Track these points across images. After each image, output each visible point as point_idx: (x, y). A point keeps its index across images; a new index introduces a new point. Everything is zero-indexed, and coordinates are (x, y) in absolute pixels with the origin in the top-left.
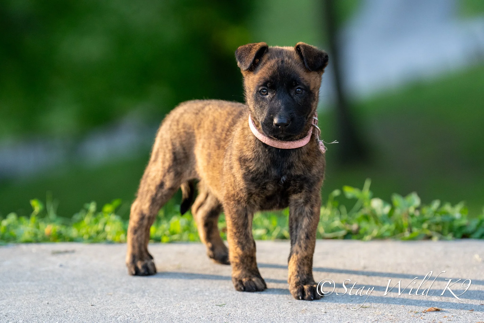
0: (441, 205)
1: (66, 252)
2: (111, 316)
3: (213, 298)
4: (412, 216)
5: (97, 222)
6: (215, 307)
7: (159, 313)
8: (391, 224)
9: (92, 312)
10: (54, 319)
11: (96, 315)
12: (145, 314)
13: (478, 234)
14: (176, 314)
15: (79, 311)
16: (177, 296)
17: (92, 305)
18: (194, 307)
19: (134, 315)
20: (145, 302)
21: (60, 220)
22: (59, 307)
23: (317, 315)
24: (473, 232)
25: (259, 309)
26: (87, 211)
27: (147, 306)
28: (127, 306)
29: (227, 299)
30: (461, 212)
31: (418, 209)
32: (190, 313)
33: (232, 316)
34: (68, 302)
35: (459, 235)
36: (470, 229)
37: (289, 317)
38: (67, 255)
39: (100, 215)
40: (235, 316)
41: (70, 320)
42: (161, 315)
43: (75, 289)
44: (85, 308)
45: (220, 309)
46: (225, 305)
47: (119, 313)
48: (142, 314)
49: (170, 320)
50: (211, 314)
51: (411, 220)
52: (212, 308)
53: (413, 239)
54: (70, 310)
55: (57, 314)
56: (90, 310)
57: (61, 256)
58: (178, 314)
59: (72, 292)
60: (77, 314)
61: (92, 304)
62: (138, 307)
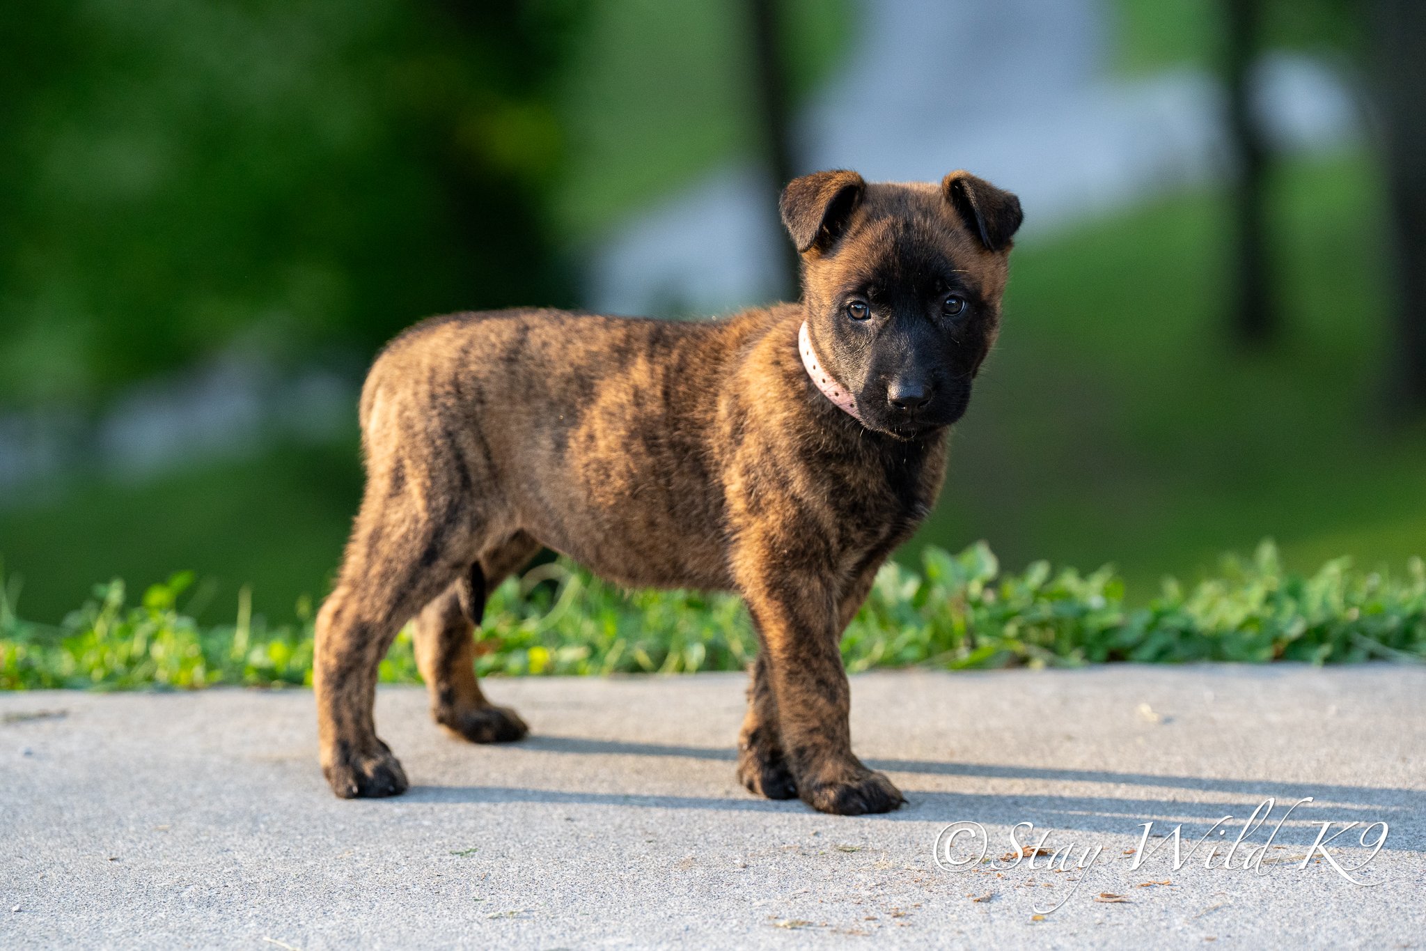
0: (1053, 576)
1: (44, 716)
2: (163, 888)
3: (443, 834)
4: (977, 604)
5: (127, 633)
6: (449, 857)
7: (295, 877)
8: (920, 627)
9: (112, 877)
10: (8, 898)
11: (123, 885)
12: (258, 881)
13: (1148, 651)
14: (341, 879)
15: (78, 876)
16: (344, 830)
17: (111, 860)
18: (391, 860)
19: (227, 884)
20: (258, 849)
21: (28, 631)
22: (22, 864)
23: (722, 875)
24: (1137, 645)
25: (567, 860)
26: (101, 603)
27: (264, 857)
28: (210, 860)
29: (481, 837)
30: (1106, 593)
31: (991, 585)
32: (379, 876)
33: (494, 881)
34: (47, 853)
35: (1100, 653)
36: (1128, 637)
37: (646, 882)
38: (46, 725)
39: (136, 615)
40: (501, 880)
41: (53, 899)
42: (302, 882)
43: (67, 816)
44: (94, 867)
45: (462, 864)
46: (475, 851)
47: (185, 878)
48: (249, 880)
49: (326, 896)
50: (438, 878)
51: (972, 616)
52: (440, 860)
53: (978, 666)
54: (53, 874)
55: (15, 884)
56: (108, 873)
57: (30, 727)
58: (348, 880)
59: (59, 825)
60: (70, 883)
61: (114, 856)
62: (238, 861)
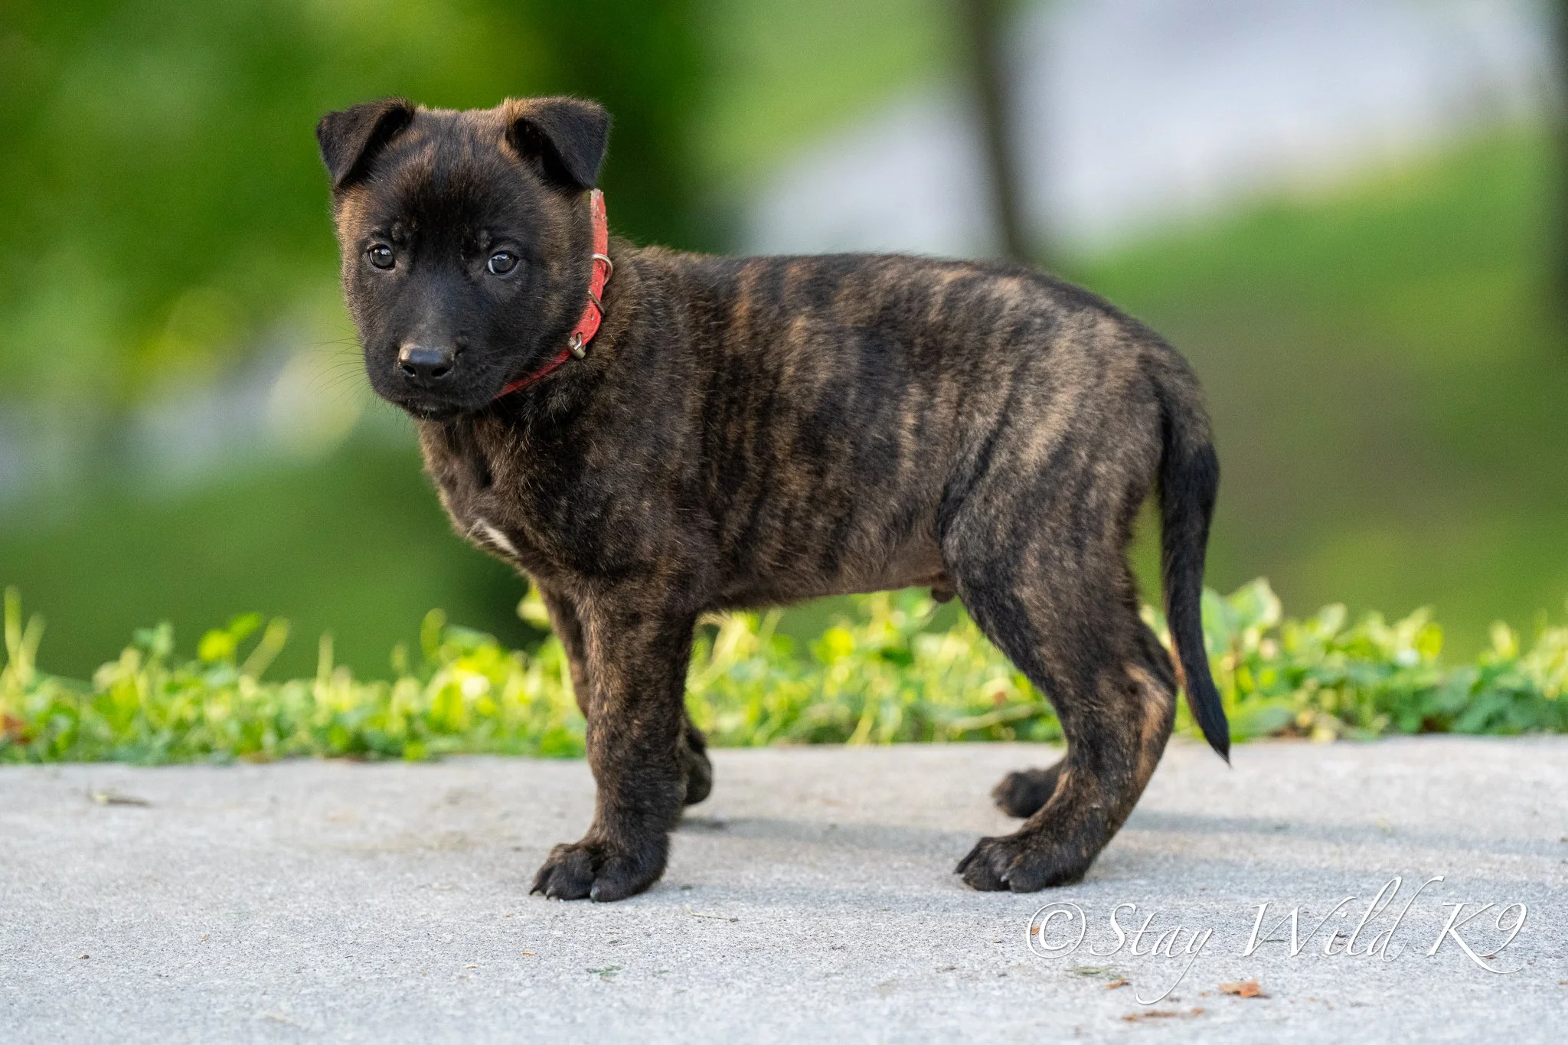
0: (1352, 621)
4: (1255, 661)
5: (174, 688)
6: (585, 977)
7: (391, 1001)
13: (1474, 719)
21: (51, 686)
24: (1459, 714)
25: (735, 981)
26: (145, 650)
29: (626, 950)
30: (1419, 645)
31: (1271, 634)
35: (1411, 722)
36: (1447, 702)
39: (187, 669)
44: (138, 988)
45: (602, 985)
46: (618, 968)
52: (574, 980)
